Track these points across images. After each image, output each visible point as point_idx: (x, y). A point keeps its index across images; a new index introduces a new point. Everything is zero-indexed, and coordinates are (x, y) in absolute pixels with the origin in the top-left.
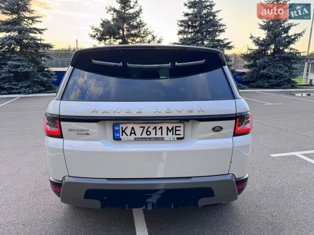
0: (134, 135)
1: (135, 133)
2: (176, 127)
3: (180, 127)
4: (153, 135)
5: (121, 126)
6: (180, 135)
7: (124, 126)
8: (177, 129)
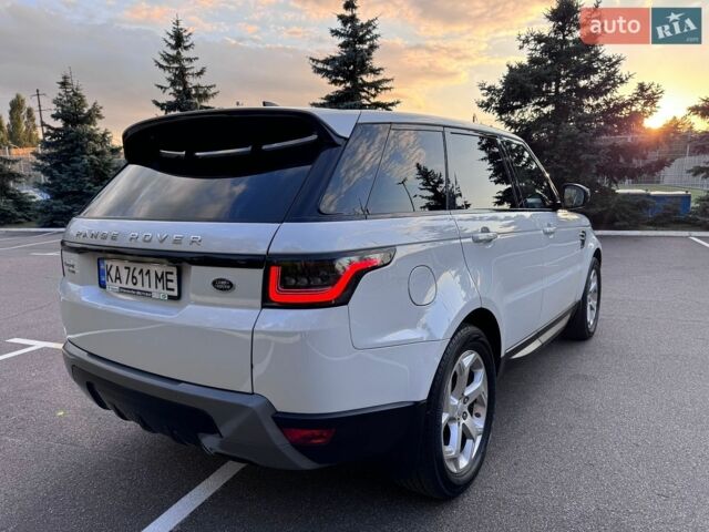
0: (118, 281)
1: (119, 278)
2: (167, 273)
3: (172, 273)
4: (139, 287)
5: (106, 262)
6: (173, 290)
7: (109, 263)
8: (170, 277)
